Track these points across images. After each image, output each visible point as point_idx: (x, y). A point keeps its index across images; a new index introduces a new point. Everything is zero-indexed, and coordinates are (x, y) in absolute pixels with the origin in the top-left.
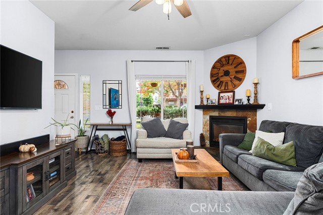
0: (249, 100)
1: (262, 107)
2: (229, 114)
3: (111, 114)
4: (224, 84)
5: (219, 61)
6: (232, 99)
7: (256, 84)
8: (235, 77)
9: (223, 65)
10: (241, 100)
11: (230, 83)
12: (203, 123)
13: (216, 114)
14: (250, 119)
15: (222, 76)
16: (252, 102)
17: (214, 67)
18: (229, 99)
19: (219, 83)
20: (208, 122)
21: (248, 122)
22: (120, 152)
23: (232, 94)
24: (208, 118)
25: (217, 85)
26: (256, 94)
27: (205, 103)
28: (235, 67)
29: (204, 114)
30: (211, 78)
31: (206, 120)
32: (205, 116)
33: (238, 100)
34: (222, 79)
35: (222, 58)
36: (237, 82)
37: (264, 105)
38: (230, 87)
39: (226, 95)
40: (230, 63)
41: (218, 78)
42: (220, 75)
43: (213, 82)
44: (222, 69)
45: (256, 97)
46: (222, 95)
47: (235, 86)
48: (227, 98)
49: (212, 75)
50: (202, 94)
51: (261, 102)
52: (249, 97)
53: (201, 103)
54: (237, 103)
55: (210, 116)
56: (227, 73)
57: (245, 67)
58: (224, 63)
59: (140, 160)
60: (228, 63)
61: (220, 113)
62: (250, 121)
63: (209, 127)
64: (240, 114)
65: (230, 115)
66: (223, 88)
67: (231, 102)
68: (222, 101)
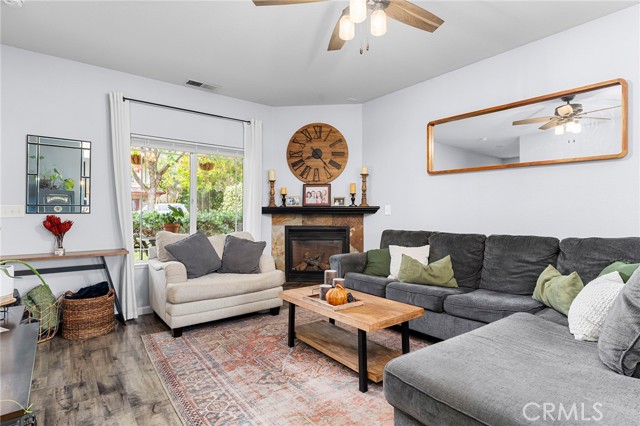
0: (353, 200)
1: (374, 210)
2: (320, 222)
3: (57, 228)
4: (312, 171)
5: (304, 131)
6: (326, 197)
7: (364, 176)
8: (331, 162)
9: (311, 139)
10: (343, 199)
11: (322, 171)
12: (273, 239)
13: (296, 222)
14: (354, 229)
15: (309, 158)
16: (358, 202)
17: (294, 141)
18: (322, 198)
19: (302, 168)
20: (283, 238)
21: (351, 234)
22: (102, 325)
23: (326, 188)
24: (282, 230)
25: (299, 172)
26: (364, 191)
27: (278, 203)
28: (330, 146)
29: (274, 223)
30: (288, 159)
31: (278, 233)
32: (278, 227)
33: (339, 200)
34: (309, 163)
35: (309, 126)
36: (334, 171)
37: (378, 208)
38: (323, 178)
39: (317, 189)
40: (323, 138)
41: (302, 161)
42: (305, 155)
43: (293, 166)
44: (309, 145)
45: (364, 195)
46: (308, 189)
47: (332, 177)
49: (290, 155)
50: (272, 187)
51: (371, 203)
52: (353, 195)
53: (271, 202)
54: (337, 204)
55: (286, 227)
56: (317, 154)
57: (346, 147)
58: (313, 136)
59: (178, 332)
60: (320, 137)
61: (306, 220)
62: (354, 232)
63: (284, 246)
64: (339, 222)
65: (321, 224)
66: (310, 178)
67: (326, 202)
68: (310, 201)
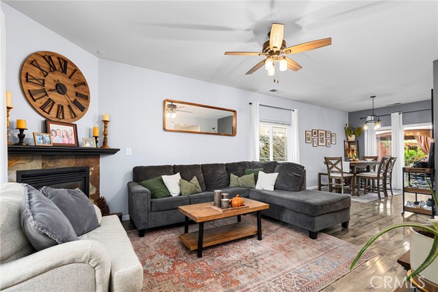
1: (114, 151)
2: (64, 164)
4: (55, 107)
5: (47, 57)
6: (73, 137)
7: (106, 122)
8: (75, 102)
13: (33, 165)
14: (92, 168)
15: (51, 90)
18: (68, 137)
21: (91, 173)
25: (39, 103)
26: (105, 135)
33: (89, 141)
34: (51, 96)
37: (119, 150)
38: (68, 117)
40: (68, 74)
41: (44, 91)
42: (47, 86)
45: (106, 139)
47: (76, 116)
48: (65, 135)
50: (7, 116)
51: (111, 145)
54: (88, 145)
55: (18, 172)
58: (57, 67)
60: (64, 71)
62: (93, 172)
64: (81, 163)
65: (65, 166)
66: (54, 115)
68: (55, 140)
